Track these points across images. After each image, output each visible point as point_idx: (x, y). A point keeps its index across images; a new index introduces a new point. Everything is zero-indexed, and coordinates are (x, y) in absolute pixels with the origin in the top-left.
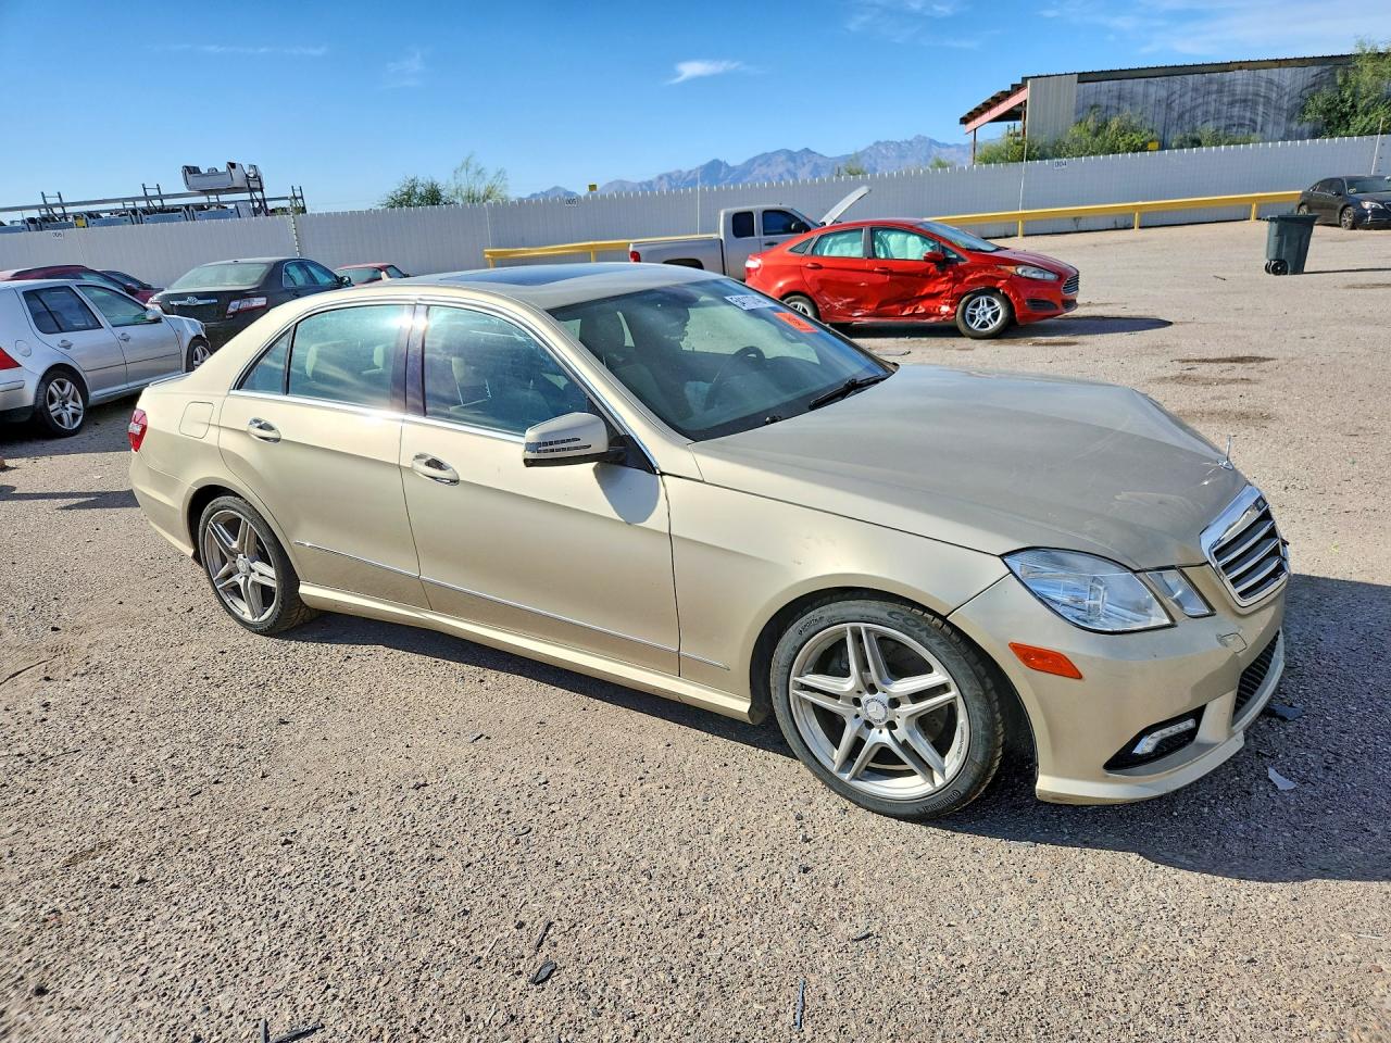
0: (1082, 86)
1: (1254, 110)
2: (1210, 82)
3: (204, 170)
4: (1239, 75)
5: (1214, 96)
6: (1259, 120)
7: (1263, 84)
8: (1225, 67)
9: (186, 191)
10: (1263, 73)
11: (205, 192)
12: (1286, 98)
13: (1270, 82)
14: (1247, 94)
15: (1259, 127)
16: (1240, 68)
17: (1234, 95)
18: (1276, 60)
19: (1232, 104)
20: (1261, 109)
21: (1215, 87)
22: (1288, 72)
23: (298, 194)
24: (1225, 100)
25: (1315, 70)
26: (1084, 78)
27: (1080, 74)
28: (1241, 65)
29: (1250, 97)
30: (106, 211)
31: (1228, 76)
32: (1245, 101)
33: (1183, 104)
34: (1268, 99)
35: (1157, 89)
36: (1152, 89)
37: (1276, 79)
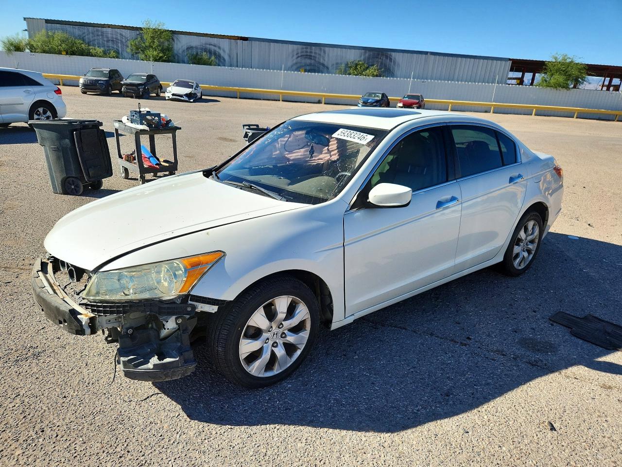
0: (47, 25)
1: (117, 45)
2: (97, 31)
4: (109, 30)
5: (100, 37)
6: (120, 49)
8: (103, 26)
10: (118, 30)
12: (129, 42)
13: (121, 35)
14: (112, 37)
15: (120, 52)
16: (109, 27)
17: (108, 38)
19: (108, 41)
20: (120, 45)
21: (100, 33)
24: (105, 39)
26: (48, 21)
27: (46, 20)
28: (109, 26)
29: (114, 40)
31: (104, 29)
32: (112, 41)
33: (88, 38)
34: (122, 42)
37: (124, 34)
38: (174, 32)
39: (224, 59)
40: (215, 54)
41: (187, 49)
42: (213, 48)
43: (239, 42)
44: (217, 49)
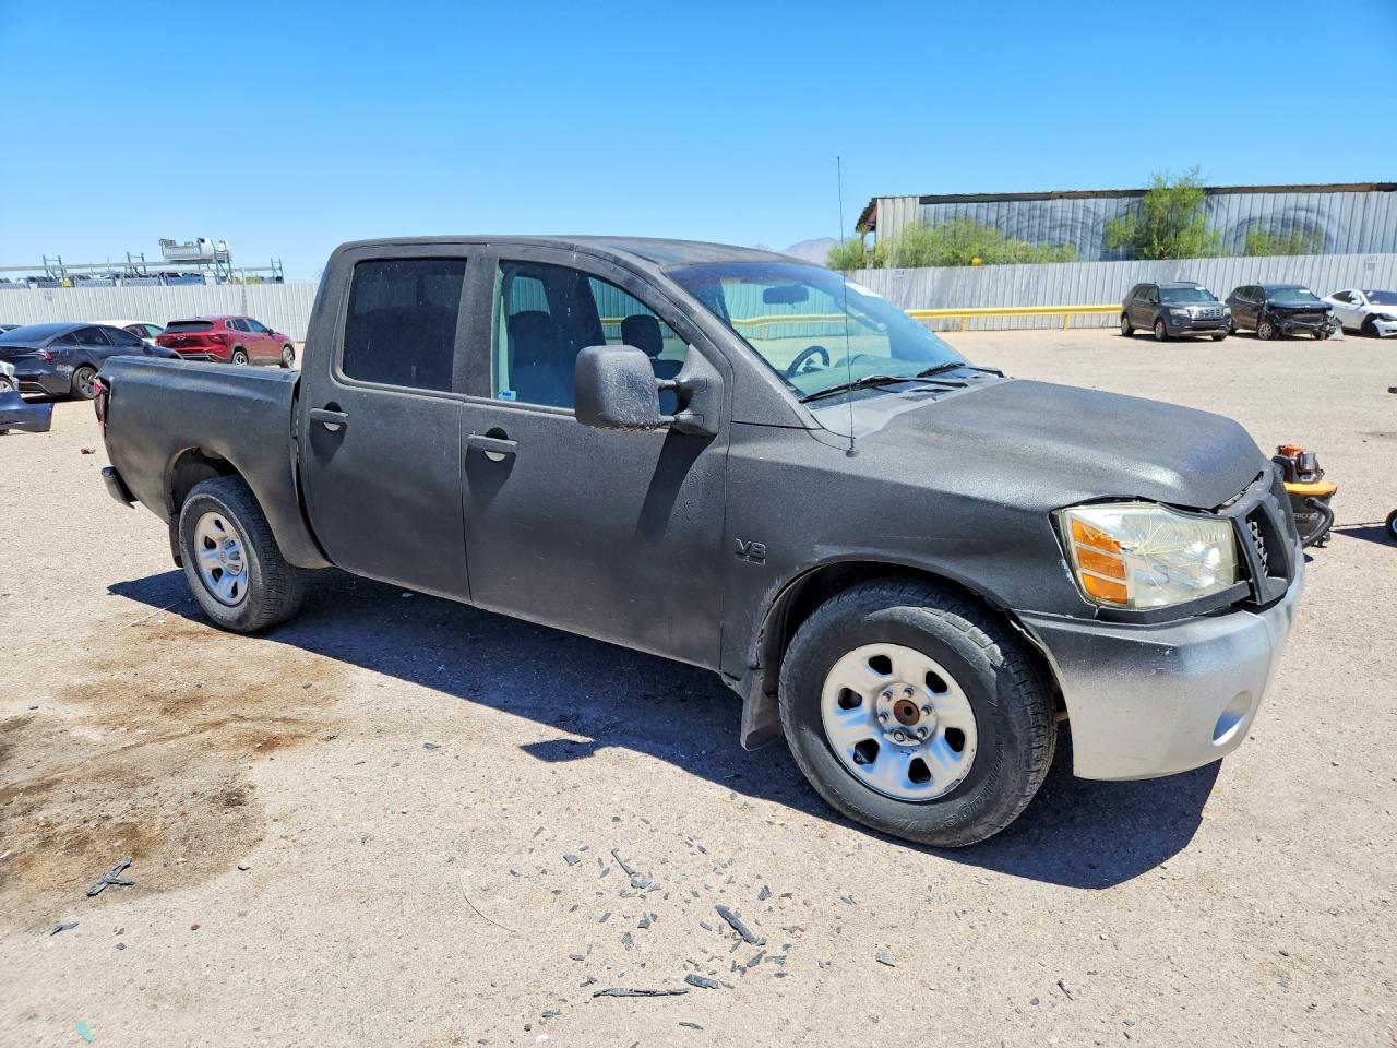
0: (923, 206)
1: (1073, 233)
2: (1035, 208)
3: (180, 243)
4: (1059, 202)
5: (1038, 220)
7: (1081, 212)
8: (1048, 196)
9: (161, 259)
10: (1081, 202)
11: (179, 262)
12: (1102, 225)
13: (1086, 210)
14: (1066, 219)
15: (1078, 249)
17: (1055, 220)
18: (1092, 192)
19: (1052, 228)
20: (1079, 232)
21: (1038, 213)
22: (1102, 201)
23: (277, 266)
24: (1047, 224)
25: (1126, 200)
26: (925, 200)
27: (921, 198)
28: (1062, 196)
29: (1069, 222)
30: (97, 274)
31: (1049, 203)
32: (1065, 225)
33: (1010, 226)
34: (1085, 225)
35: (990, 212)
36: (983, 212)
37: (1092, 207)
38: (1211, 191)
39: (1328, 237)
40: (1307, 227)
41: (1240, 225)
42: (1302, 215)
43: (1374, 194)
44: (1313, 217)
